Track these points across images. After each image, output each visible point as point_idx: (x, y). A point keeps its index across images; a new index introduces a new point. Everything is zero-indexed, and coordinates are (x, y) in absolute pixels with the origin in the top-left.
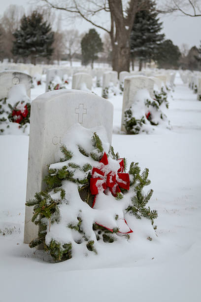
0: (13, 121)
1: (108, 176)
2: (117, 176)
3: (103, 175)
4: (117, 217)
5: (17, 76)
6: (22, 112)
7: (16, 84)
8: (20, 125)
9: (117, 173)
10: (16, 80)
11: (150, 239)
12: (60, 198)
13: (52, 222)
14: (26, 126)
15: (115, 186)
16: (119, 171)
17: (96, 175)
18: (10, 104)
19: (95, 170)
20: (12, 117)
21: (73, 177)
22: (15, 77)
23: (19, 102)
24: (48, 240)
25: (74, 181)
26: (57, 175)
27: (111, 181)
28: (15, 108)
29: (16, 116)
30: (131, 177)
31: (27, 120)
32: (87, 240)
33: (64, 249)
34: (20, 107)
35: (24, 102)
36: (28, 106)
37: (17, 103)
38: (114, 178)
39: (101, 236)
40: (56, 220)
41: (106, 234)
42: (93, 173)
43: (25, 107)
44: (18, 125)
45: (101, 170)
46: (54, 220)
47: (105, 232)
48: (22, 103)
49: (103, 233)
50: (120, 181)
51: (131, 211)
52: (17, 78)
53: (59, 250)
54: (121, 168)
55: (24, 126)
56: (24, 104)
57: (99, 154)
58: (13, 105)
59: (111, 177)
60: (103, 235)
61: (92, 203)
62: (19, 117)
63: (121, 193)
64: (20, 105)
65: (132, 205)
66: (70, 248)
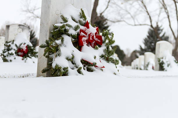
0: (18, 55)
1: (89, 35)
2: (95, 36)
3: (86, 35)
4: (95, 58)
5: (21, 27)
6: (24, 50)
7: (20, 32)
8: (23, 58)
9: (94, 35)
10: (21, 29)
11: (115, 74)
12: (61, 43)
13: (56, 56)
14: (27, 59)
15: (94, 42)
16: (96, 34)
17: (82, 34)
18: (16, 44)
19: (81, 31)
20: (18, 53)
21: (69, 32)
22: (19, 28)
23: (22, 43)
24: (54, 65)
25: (69, 35)
26: (59, 30)
27: (91, 39)
28: (20, 47)
29: (20, 53)
30: (103, 38)
31: (27, 56)
32: (77, 67)
33: (63, 71)
34: (23, 47)
35: (25, 43)
36: (28, 47)
37: (21, 44)
38: (93, 37)
39: (85, 68)
40: (59, 55)
41: (89, 67)
42: (80, 33)
43: (26, 47)
44: (21, 58)
45: (85, 31)
46: (57, 55)
47: (88, 66)
48: (24, 44)
49: (87, 66)
50: (96, 39)
51: (103, 58)
52: (21, 28)
53: (60, 71)
54: (97, 32)
55: (25, 59)
56: (26, 45)
57: (84, 22)
58: (18, 45)
59: (91, 36)
60: (87, 68)
61: (80, 49)
62: (22, 53)
63: (97, 46)
64: (22, 45)
65: (104, 54)
66: (67, 71)
